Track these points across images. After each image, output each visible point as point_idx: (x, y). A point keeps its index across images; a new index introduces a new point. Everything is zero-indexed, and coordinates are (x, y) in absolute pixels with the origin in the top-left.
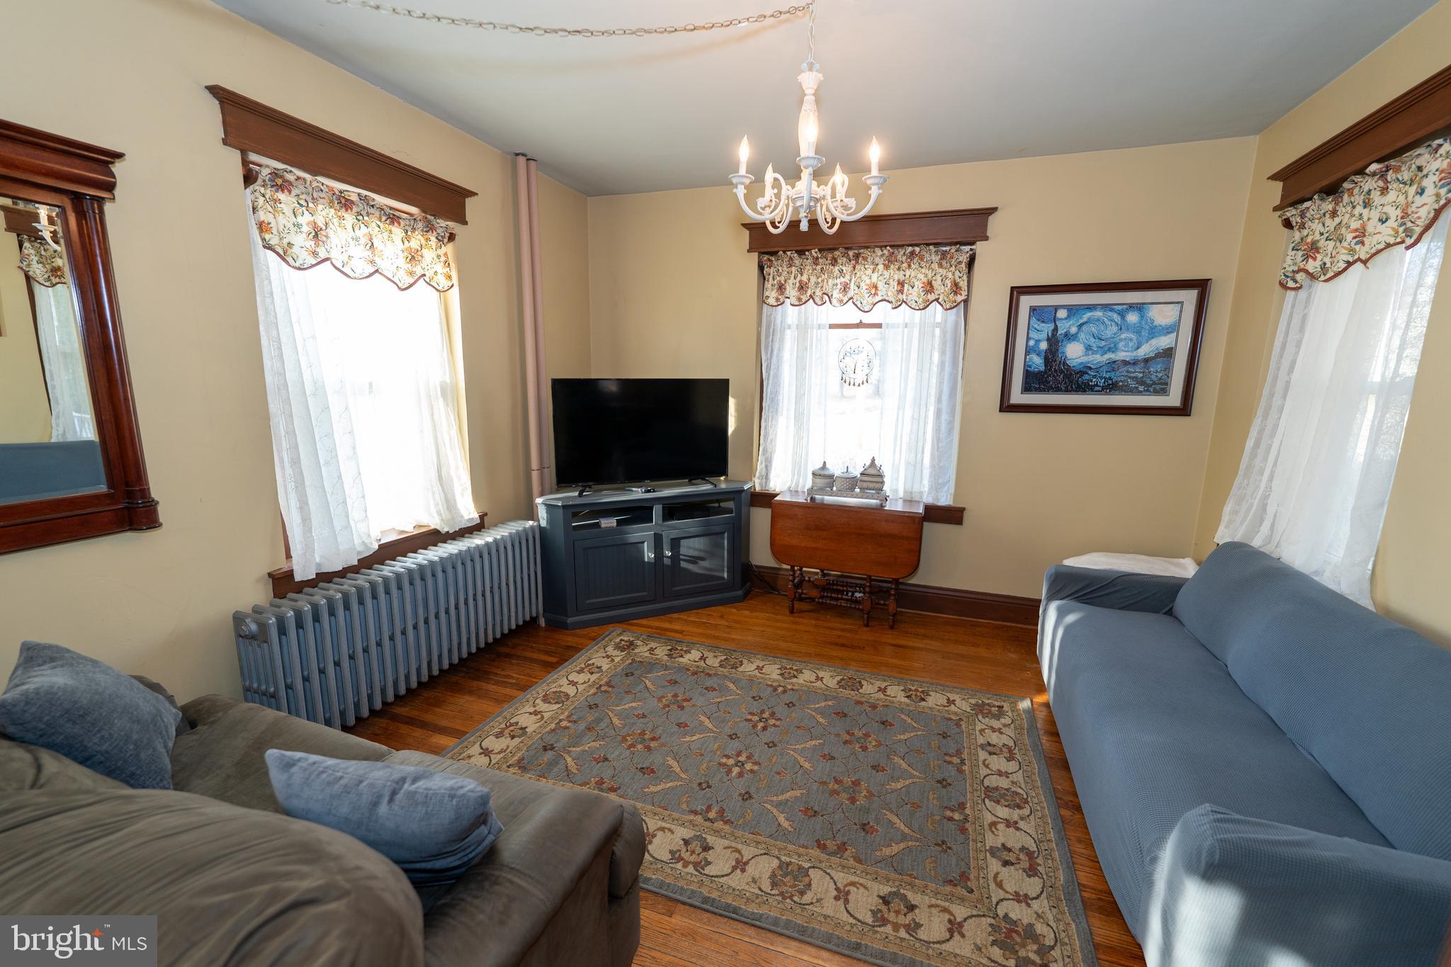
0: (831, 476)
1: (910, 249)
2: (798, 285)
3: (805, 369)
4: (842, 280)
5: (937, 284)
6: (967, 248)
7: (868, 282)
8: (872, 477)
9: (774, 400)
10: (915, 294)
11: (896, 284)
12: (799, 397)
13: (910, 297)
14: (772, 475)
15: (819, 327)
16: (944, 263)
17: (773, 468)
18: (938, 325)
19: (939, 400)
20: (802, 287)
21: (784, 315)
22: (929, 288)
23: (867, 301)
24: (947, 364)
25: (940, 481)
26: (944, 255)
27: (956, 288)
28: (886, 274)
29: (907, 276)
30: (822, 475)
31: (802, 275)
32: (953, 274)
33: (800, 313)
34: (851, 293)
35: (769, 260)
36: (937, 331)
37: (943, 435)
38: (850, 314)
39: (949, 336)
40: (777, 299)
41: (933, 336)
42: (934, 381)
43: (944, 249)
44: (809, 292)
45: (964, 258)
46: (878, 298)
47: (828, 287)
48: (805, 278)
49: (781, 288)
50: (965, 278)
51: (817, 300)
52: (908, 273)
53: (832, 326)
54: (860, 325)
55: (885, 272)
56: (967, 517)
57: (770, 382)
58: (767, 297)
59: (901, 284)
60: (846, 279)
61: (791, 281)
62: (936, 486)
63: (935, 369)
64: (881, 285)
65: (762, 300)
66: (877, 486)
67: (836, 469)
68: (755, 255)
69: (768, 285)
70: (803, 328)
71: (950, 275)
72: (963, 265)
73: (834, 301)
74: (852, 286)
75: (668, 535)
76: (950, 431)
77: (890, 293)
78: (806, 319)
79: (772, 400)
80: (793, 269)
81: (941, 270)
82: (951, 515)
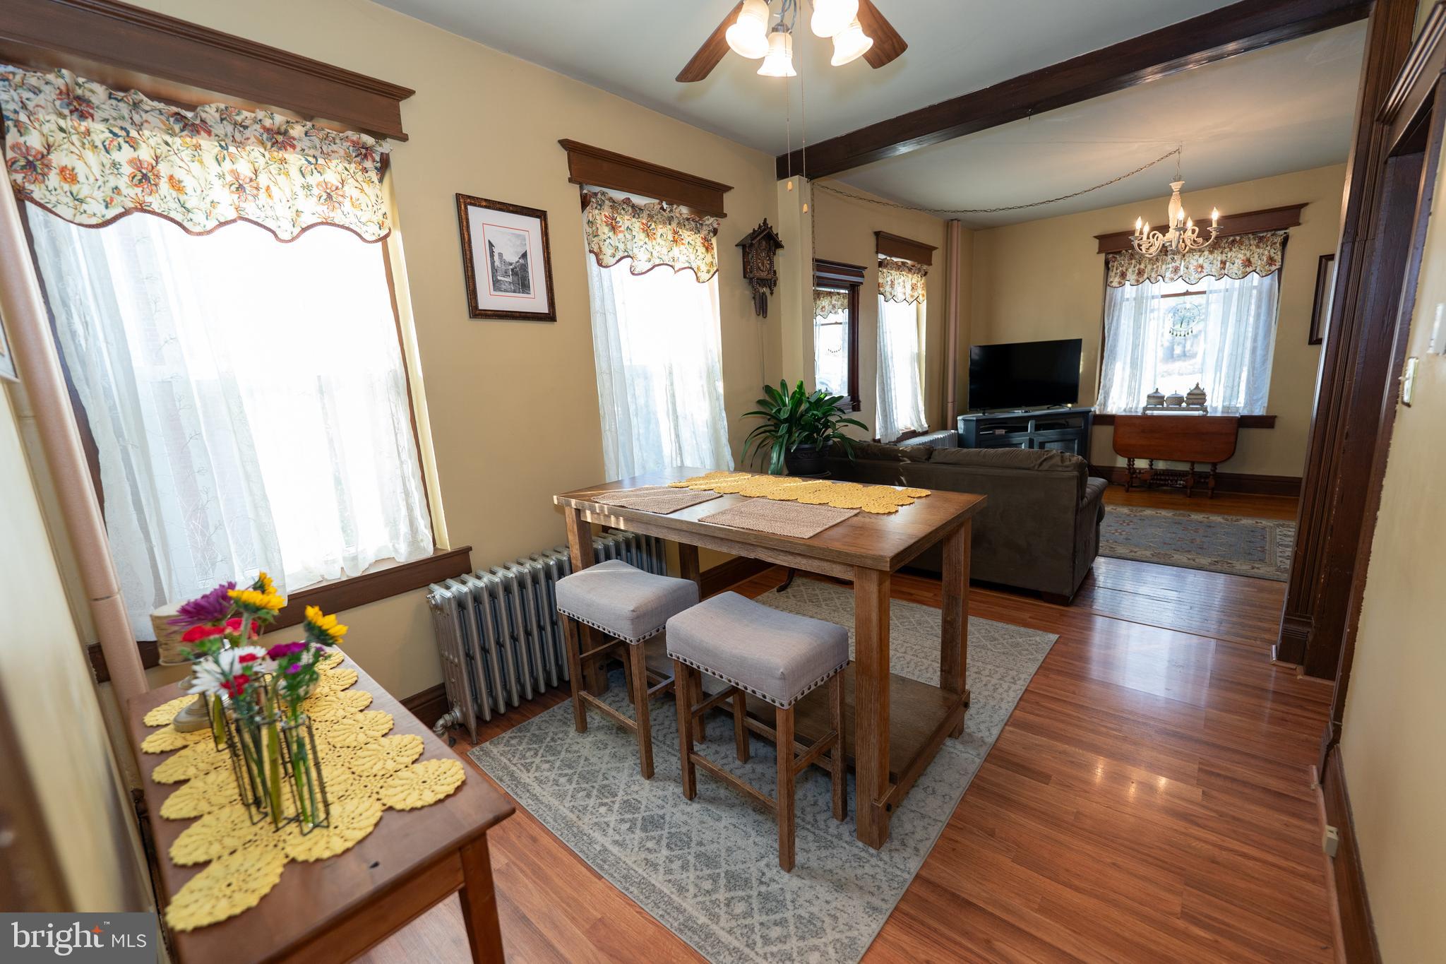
0: (1163, 397)
1: (1231, 238)
2: (1137, 271)
3: (1140, 328)
4: (1174, 264)
5: (1255, 259)
6: (1282, 232)
7: (1195, 264)
8: (1197, 397)
9: (1113, 352)
10: (1236, 267)
11: (1219, 263)
12: (1135, 346)
13: (1230, 271)
14: (1110, 402)
15: (1153, 297)
16: (1261, 245)
17: (1110, 398)
18: (1255, 287)
19: (1255, 340)
20: (1140, 273)
21: (1123, 292)
22: (1248, 262)
23: (1194, 276)
24: (1262, 315)
25: (1255, 398)
26: (1261, 239)
27: (1271, 261)
28: (1211, 257)
29: (1229, 257)
30: (1156, 399)
31: (1140, 264)
32: (1269, 252)
33: (1137, 290)
34: (1181, 273)
35: (1114, 257)
36: (1255, 292)
37: (1258, 365)
38: (1180, 286)
39: (1265, 296)
40: (1120, 283)
41: (1251, 296)
42: (1250, 329)
43: (1261, 235)
44: (1146, 276)
45: (1279, 240)
46: (1203, 274)
47: (1162, 271)
48: (1142, 266)
49: (1123, 275)
50: (1279, 253)
51: (1152, 280)
52: (1229, 255)
53: (1163, 296)
54: (1187, 293)
55: (1210, 256)
56: (1277, 423)
57: (1111, 339)
58: (1112, 282)
59: (1224, 263)
60: (1177, 264)
61: (1130, 270)
62: (1250, 401)
63: (1251, 320)
64: (1206, 265)
65: (1107, 284)
66: (1200, 401)
67: (1167, 392)
68: (1103, 256)
69: (1112, 274)
70: (1139, 301)
71: (1266, 253)
72: (1278, 245)
73: (1166, 279)
74: (1182, 268)
75: (1037, 440)
76: (1264, 362)
77: (1213, 270)
78: (1143, 293)
79: (1111, 351)
80: (1133, 261)
81: (1258, 250)
82: (1265, 422)
